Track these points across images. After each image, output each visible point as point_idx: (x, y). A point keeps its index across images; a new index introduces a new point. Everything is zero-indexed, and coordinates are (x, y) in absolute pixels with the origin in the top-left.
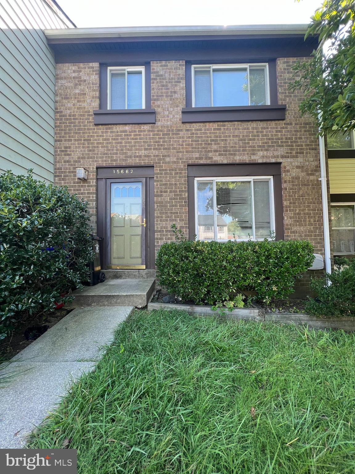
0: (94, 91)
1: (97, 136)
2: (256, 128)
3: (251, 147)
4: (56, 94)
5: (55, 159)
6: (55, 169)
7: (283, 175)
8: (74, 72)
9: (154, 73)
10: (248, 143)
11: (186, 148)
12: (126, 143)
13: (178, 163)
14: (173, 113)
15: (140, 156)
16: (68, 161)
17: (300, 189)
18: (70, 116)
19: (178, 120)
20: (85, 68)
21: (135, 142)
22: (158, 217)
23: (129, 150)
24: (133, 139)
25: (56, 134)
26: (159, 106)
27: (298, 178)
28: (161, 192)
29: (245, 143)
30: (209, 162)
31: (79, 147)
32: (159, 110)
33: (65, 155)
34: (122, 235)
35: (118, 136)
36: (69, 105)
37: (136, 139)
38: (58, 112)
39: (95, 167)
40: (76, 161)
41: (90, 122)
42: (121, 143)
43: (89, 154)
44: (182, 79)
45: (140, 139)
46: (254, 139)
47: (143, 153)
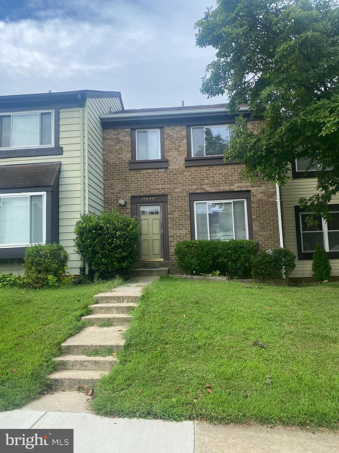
0: (128, 147)
1: (131, 176)
2: (233, 168)
3: (230, 180)
4: (103, 150)
5: (104, 191)
6: (105, 198)
7: (252, 198)
8: (115, 135)
9: (166, 134)
10: (228, 178)
11: (188, 183)
12: (149, 180)
13: (183, 192)
14: (179, 160)
15: (159, 189)
16: (112, 193)
17: (264, 207)
18: (113, 163)
19: (183, 165)
20: (122, 132)
21: (155, 180)
22: (171, 227)
23: (151, 185)
24: (154, 178)
25: (104, 175)
26: (170, 156)
27: (262, 200)
28: (173, 211)
29: (226, 178)
30: (202, 191)
31: (120, 184)
32: (170, 158)
33: (111, 189)
34: (147, 240)
35: (144, 176)
36: (112, 157)
37: (156, 178)
38: (105, 162)
39: (130, 197)
40: (118, 193)
41: (126, 167)
42: (146, 180)
43: (126, 188)
44: (184, 137)
45: (159, 177)
46: (232, 176)
47: (160, 186)
